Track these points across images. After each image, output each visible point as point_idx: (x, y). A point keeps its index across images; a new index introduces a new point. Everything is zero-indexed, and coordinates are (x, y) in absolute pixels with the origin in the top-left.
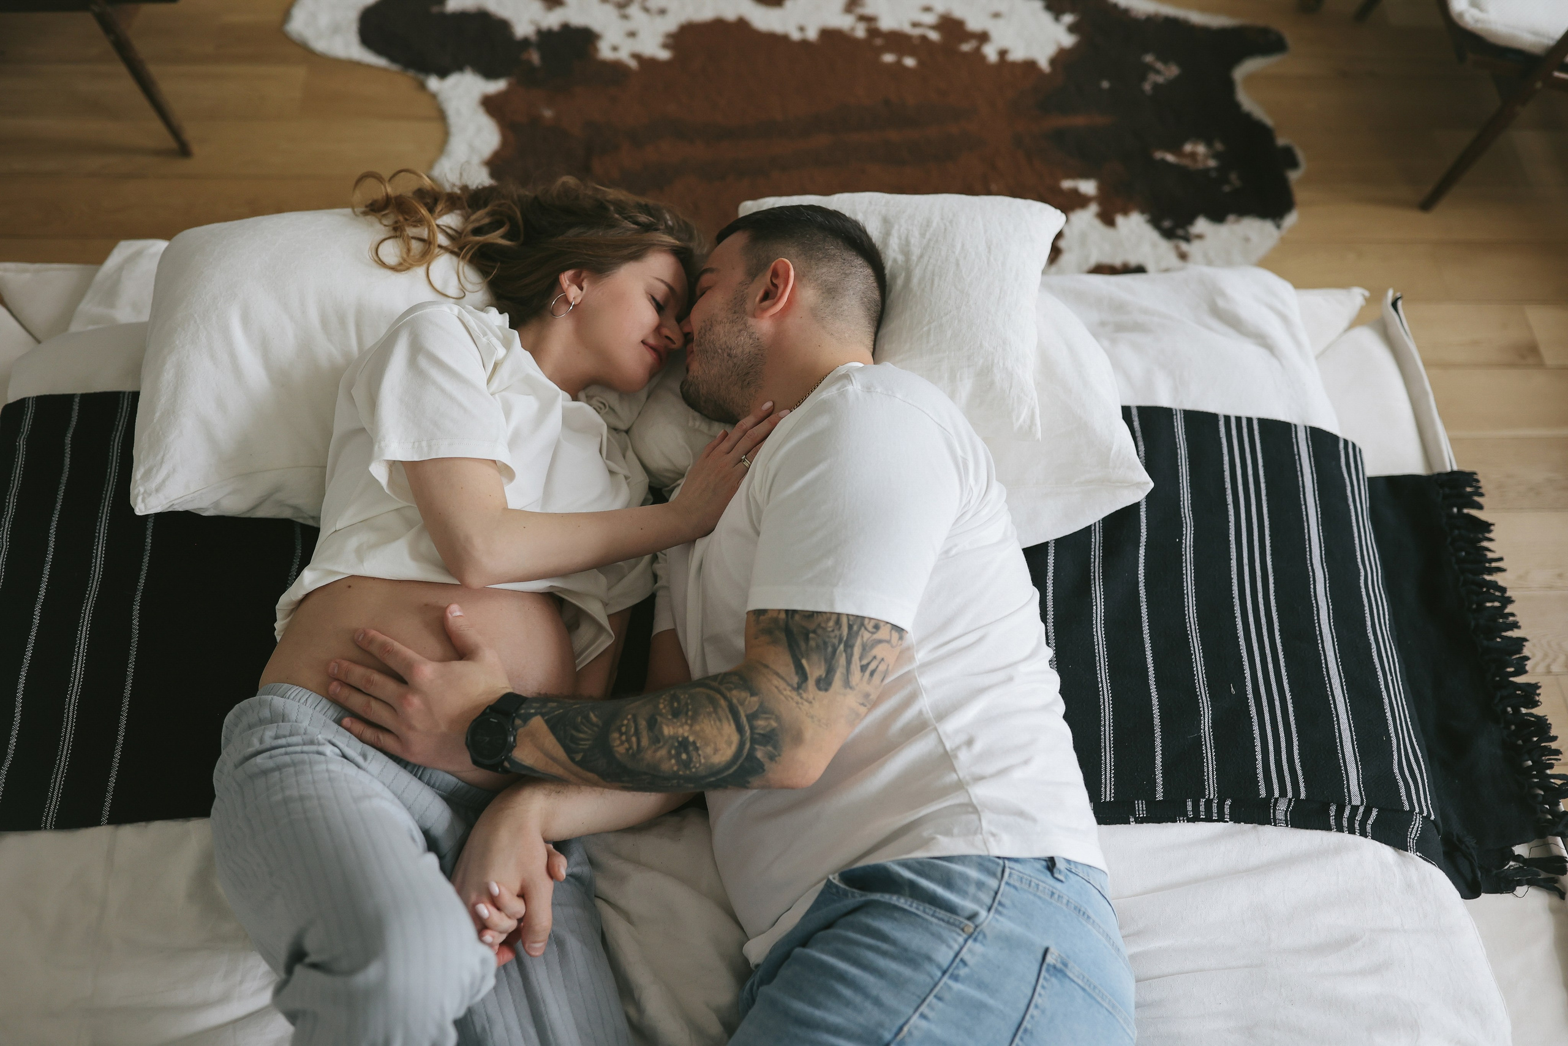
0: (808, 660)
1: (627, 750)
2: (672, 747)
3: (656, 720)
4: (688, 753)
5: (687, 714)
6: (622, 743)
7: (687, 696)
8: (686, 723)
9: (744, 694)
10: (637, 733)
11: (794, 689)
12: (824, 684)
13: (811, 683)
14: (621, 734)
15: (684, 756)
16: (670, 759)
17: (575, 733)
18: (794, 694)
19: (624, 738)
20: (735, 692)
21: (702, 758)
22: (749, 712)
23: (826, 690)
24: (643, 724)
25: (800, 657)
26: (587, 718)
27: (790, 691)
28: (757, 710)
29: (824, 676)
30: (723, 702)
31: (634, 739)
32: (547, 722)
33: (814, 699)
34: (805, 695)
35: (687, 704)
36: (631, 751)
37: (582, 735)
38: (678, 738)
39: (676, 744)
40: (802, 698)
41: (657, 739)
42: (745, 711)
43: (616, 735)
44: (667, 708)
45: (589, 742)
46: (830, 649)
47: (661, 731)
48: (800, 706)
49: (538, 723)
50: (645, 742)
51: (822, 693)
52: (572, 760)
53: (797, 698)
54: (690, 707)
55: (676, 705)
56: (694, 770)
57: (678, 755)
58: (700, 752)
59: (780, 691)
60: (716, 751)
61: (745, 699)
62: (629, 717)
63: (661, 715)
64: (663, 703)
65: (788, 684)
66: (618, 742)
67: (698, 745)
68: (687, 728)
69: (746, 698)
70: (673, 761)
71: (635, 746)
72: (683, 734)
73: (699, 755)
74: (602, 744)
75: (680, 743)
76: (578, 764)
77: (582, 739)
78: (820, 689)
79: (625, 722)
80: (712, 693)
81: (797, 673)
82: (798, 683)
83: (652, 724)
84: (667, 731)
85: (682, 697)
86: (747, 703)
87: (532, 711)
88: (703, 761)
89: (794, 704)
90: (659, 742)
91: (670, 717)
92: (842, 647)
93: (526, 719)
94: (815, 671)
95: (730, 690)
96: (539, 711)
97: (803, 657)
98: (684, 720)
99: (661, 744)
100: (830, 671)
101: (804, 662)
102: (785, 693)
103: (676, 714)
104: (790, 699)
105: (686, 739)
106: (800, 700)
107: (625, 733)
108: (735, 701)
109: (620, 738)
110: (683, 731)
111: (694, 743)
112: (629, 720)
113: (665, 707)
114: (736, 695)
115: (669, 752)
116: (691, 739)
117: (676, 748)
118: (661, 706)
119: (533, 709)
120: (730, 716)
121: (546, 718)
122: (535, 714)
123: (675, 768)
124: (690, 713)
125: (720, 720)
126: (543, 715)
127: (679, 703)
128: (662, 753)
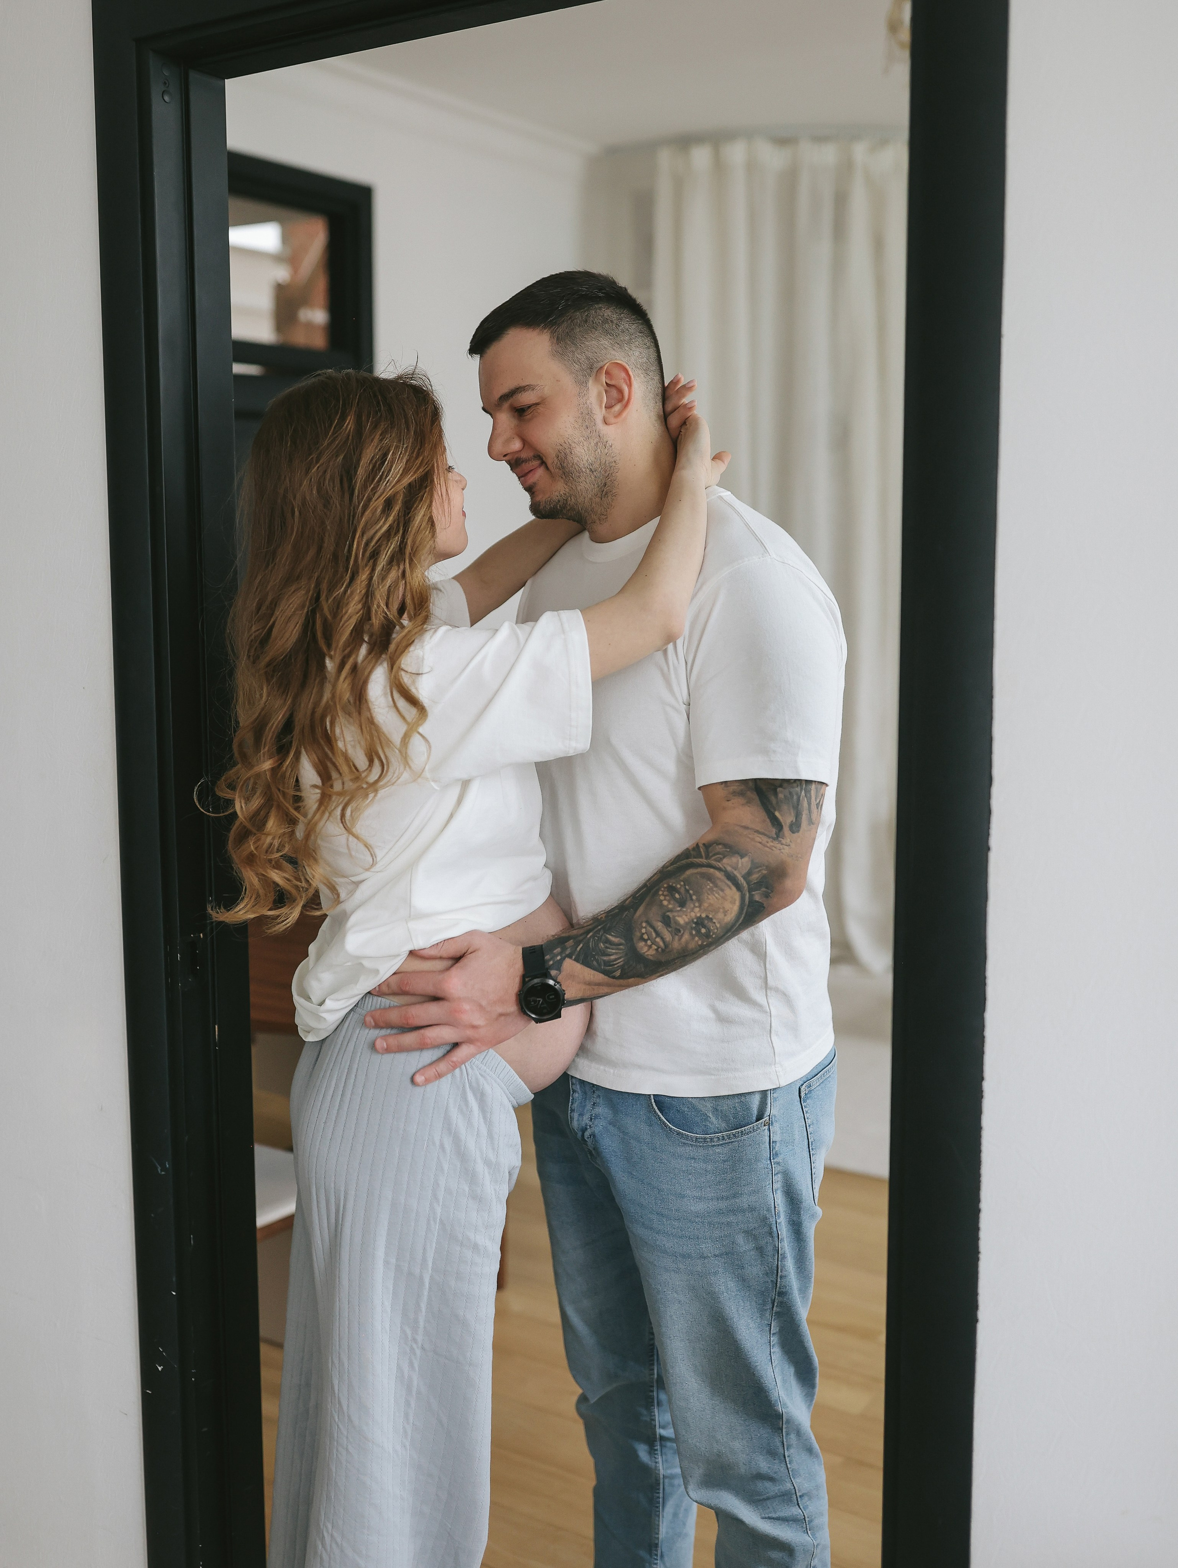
0: (780, 811)
1: (657, 950)
2: (692, 928)
3: (668, 917)
4: (704, 927)
5: (692, 899)
6: (650, 947)
7: (682, 883)
8: (695, 907)
9: (734, 859)
10: (658, 934)
11: (774, 839)
12: (795, 827)
13: (786, 829)
14: (646, 941)
15: (703, 930)
16: (693, 939)
17: (605, 958)
18: (776, 844)
19: (649, 942)
20: (725, 861)
21: (716, 924)
22: (744, 872)
23: (798, 831)
24: (659, 926)
25: (772, 810)
26: (607, 941)
27: (772, 842)
28: (750, 869)
29: (794, 821)
30: (718, 874)
31: (658, 940)
32: (577, 960)
33: (791, 842)
34: (783, 841)
35: (687, 891)
36: (660, 949)
37: (612, 957)
38: (693, 921)
39: (694, 925)
40: (782, 844)
41: (677, 931)
42: (740, 873)
43: (642, 944)
44: (672, 902)
45: (622, 959)
46: (795, 797)
47: (677, 923)
48: (782, 851)
49: (570, 965)
50: (668, 937)
51: (796, 834)
52: (614, 977)
53: (779, 846)
54: (691, 892)
55: (677, 896)
56: (714, 936)
57: (698, 932)
58: (714, 921)
59: (765, 846)
60: (725, 913)
61: (737, 863)
62: (644, 925)
63: (671, 911)
64: (665, 899)
65: (769, 837)
66: (645, 949)
67: (711, 916)
68: (697, 910)
69: (738, 861)
70: (697, 938)
71: (661, 944)
72: (696, 916)
73: (715, 923)
74: (634, 955)
75: (696, 923)
76: (620, 978)
77: (616, 960)
78: (793, 832)
79: (644, 931)
80: (704, 870)
81: (773, 825)
82: (776, 834)
83: (667, 921)
84: (681, 920)
85: (679, 886)
86: (740, 865)
87: (559, 958)
88: (718, 925)
89: (778, 852)
90: (680, 931)
91: (679, 909)
92: (803, 792)
93: (558, 966)
94: (786, 819)
95: (720, 860)
96: (564, 955)
97: (775, 810)
98: (692, 906)
99: (682, 932)
100: (798, 815)
101: (777, 814)
102: (768, 845)
103: (682, 904)
104: (774, 848)
105: (700, 918)
106: (781, 846)
107: (649, 939)
108: (729, 869)
109: (646, 945)
110: (696, 913)
111: (707, 917)
112: (645, 928)
113: (669, 901)
114: (728, 863)
115: (691, 934)
116: (704, 915)
117: (694, 928)
118: (665, 903)
119: (557, 956)
120: (729, 883)
121: (574, 957)
122: (563, 959)
123: (700, 943)
124: (694, 897)
125: (722, 890)
126: (570, 956)
127: (679, 893)
128: (686, 936)
